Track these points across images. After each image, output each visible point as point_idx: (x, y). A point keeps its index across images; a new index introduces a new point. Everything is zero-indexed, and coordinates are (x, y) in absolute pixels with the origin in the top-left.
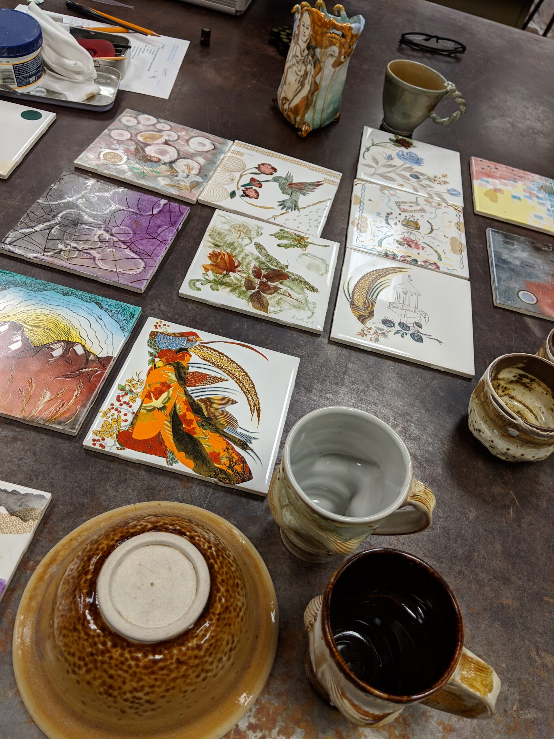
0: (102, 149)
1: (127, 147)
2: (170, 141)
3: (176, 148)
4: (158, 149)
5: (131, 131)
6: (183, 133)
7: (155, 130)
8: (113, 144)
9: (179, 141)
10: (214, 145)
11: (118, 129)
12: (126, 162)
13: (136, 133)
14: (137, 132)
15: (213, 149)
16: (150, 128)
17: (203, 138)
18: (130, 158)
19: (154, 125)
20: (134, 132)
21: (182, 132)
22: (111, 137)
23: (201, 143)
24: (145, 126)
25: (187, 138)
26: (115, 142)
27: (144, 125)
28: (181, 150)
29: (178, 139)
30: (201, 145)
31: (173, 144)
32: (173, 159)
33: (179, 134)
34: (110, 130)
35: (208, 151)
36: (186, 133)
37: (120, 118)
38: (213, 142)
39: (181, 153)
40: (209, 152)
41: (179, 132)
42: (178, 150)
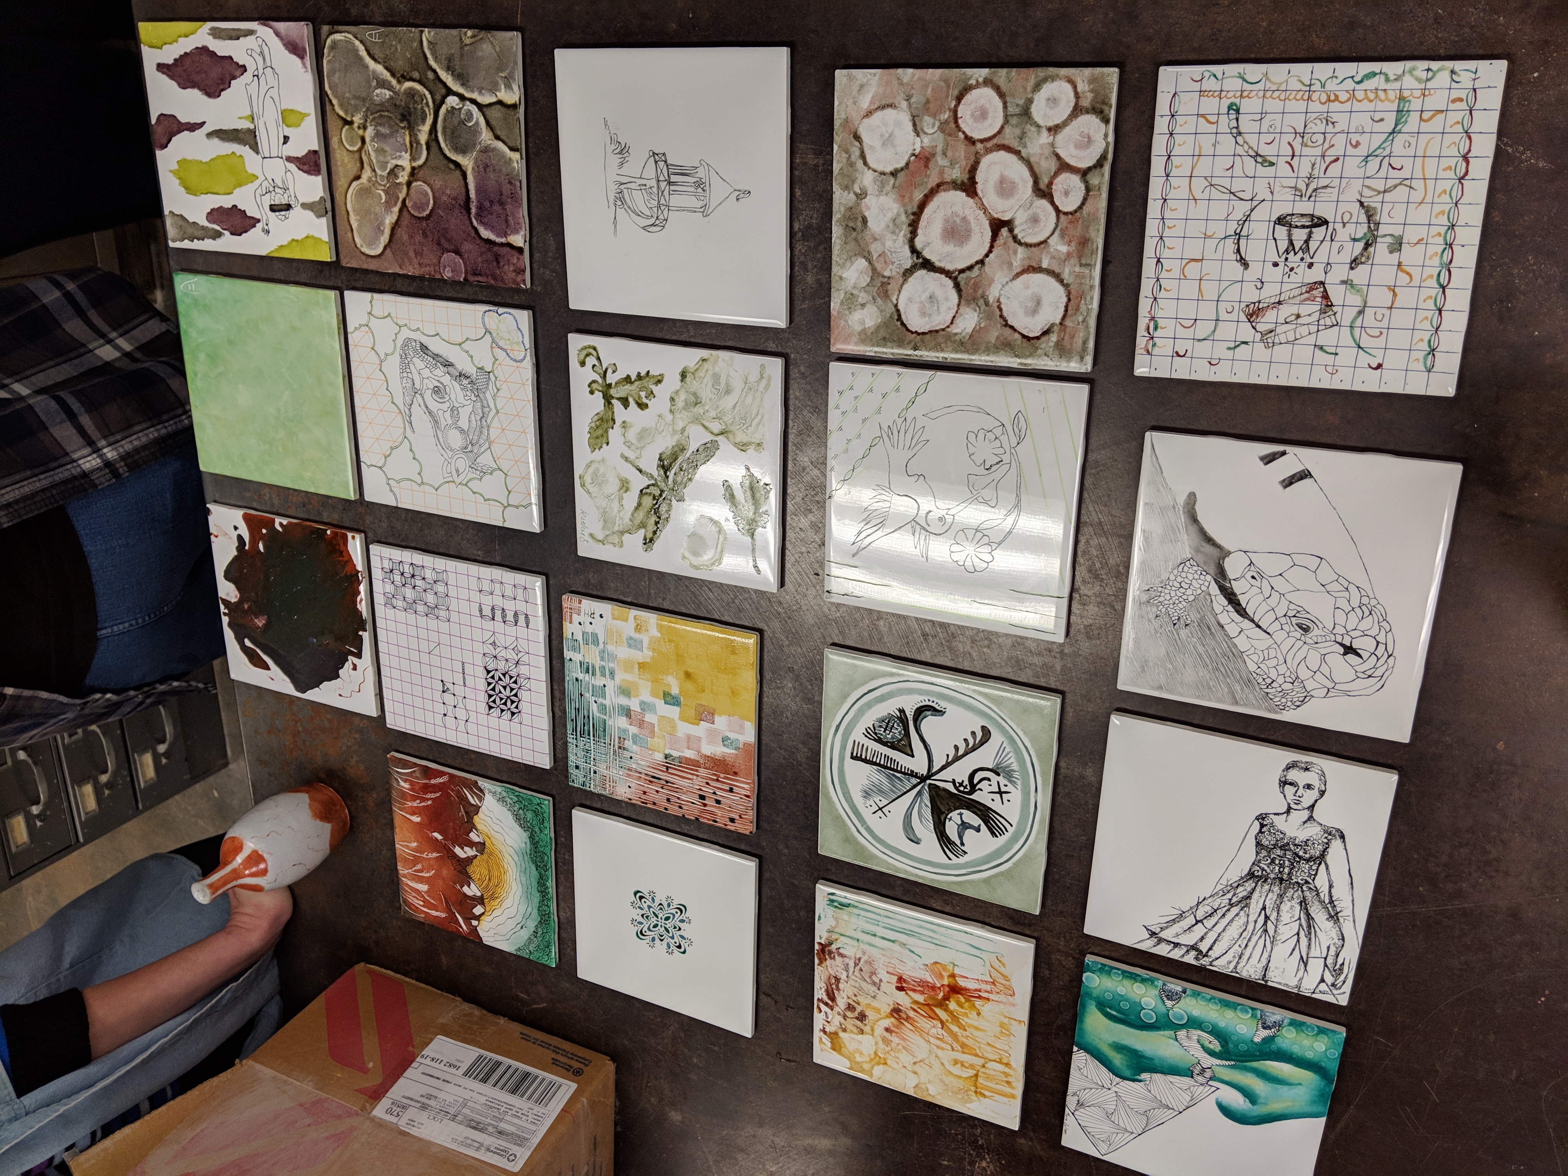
0: (904, 104)
1: (939, 149)
2: (1011, 231)
3: (987, 255)
4: (964, 219)
5: (1008, 130)
6: (1064, 249)
7: (1045, 181)
8: (934, 116)
9: (1021, 250)
10: (1046, 333)
11: (1001, 95)
12: (883, 173)
13: (1006, 142)
14: (1015, 144)
15: (1024, 336)
16: (1047, 166)
17: (1065, 299)
18: (901, 176)
19: (1064, 167)
20: (1010, 137)
21: (1069, 244)
22: (959, 99)
23: (1038, 303)
24: (1047, 151)
25: (1045, 265)
26: (946, 115)
27: (1052, 145)
28: (987, 268)
29: (1028, 245)
30: (1031, 304)
31: (1000, 241)
32: (938, 264)
33: (1053, 241)
34: (988, 82)
35: (1012, 327)
36: (1069, 255)
37: (1053, 78)
38: (1056, 329)
39: (976, 271)
40: (1008, 331)
41: (1062, 236)
42: (981, 262)
